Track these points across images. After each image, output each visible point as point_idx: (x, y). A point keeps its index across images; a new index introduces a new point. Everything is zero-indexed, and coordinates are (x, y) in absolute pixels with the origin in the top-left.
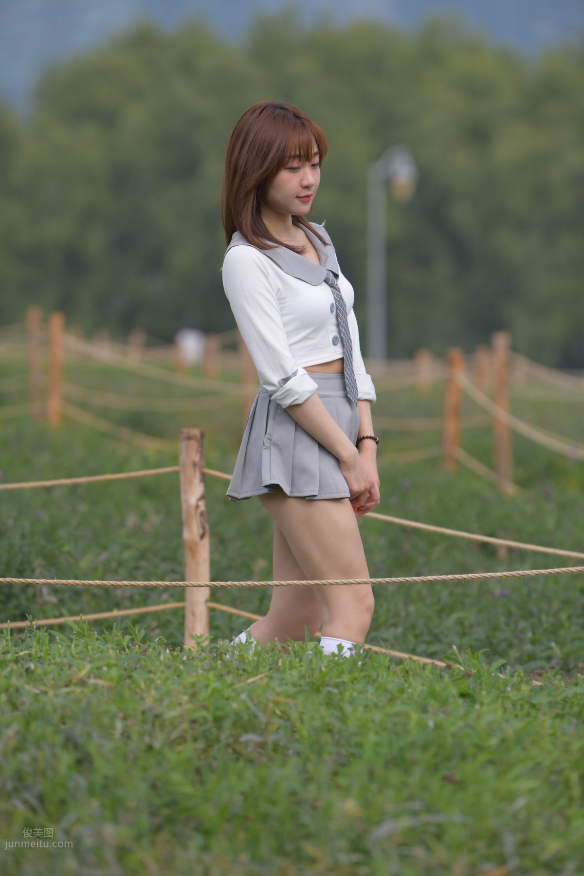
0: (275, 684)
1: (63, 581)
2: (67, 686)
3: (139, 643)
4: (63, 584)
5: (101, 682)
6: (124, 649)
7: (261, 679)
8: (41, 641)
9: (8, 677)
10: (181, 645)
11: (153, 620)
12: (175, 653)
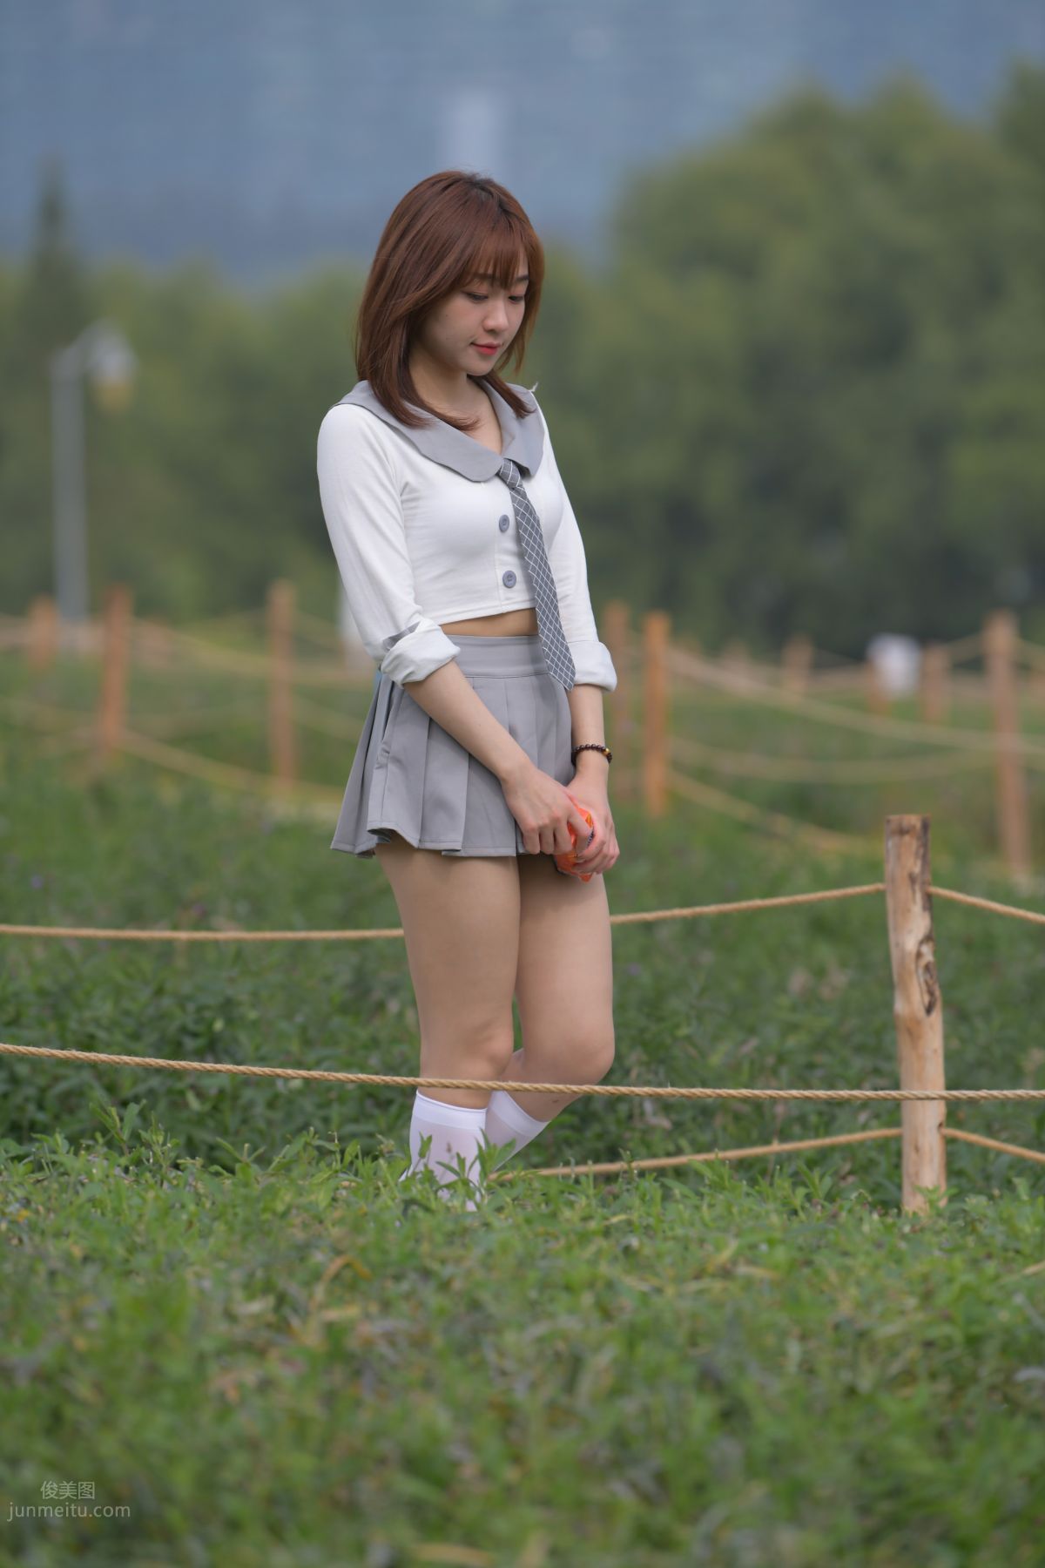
1: (684, 1091)
2: (697, 1277)
3: (822, 1202)
4: (683, 1096)
5: (758, 1272)
6: (795, 1212)
8: (647, 1198)
9: (593, 1262)
10: (898, 1205)
11: (844, 1159)
12: (889, 1220)
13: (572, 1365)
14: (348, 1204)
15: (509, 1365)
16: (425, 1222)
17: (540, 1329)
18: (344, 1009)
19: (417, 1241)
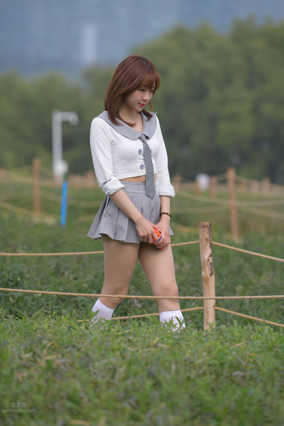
0: (249, 347)
1: (145, 297)
2: (148, 347)
4: (145, 298)
5: (164, 346)
7: (242, 344)
8: (135, 326)
9: (120, 343)
10: (202, 328)
11: (188, 315)
12: (200, 332)
13: (114, 371)
14: (53, 327)
15: (96, 371)
16: (74, 332)
17: (105, 361)
18: (53, 275)
19: (72, 338)
